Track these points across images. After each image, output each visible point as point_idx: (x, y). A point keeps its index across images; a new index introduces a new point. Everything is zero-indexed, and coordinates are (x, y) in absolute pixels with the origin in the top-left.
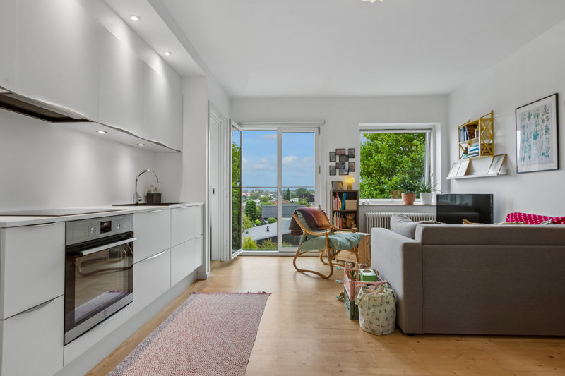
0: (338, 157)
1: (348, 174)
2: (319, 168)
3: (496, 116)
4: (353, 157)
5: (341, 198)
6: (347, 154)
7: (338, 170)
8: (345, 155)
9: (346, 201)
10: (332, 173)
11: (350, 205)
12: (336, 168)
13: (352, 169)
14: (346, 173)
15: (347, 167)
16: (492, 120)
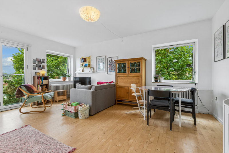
0: (37, 62)
1: (42, 70)
2: (28, 66)
3: (91, 57)
4: (44, 63)
5: (41, 79)
6: (41, 61)
7: (37, 68)
8: (40, 61)
9: (43, 80)
10: (34, 68)
11: (45, 82)
12: (36, 67)
13: (43, 67)
14: (41, 69)
15: (41, 66)
16: (90, 58)
